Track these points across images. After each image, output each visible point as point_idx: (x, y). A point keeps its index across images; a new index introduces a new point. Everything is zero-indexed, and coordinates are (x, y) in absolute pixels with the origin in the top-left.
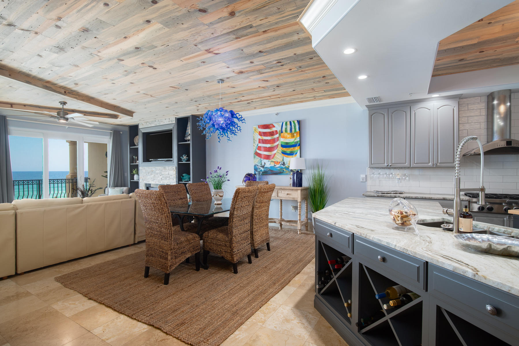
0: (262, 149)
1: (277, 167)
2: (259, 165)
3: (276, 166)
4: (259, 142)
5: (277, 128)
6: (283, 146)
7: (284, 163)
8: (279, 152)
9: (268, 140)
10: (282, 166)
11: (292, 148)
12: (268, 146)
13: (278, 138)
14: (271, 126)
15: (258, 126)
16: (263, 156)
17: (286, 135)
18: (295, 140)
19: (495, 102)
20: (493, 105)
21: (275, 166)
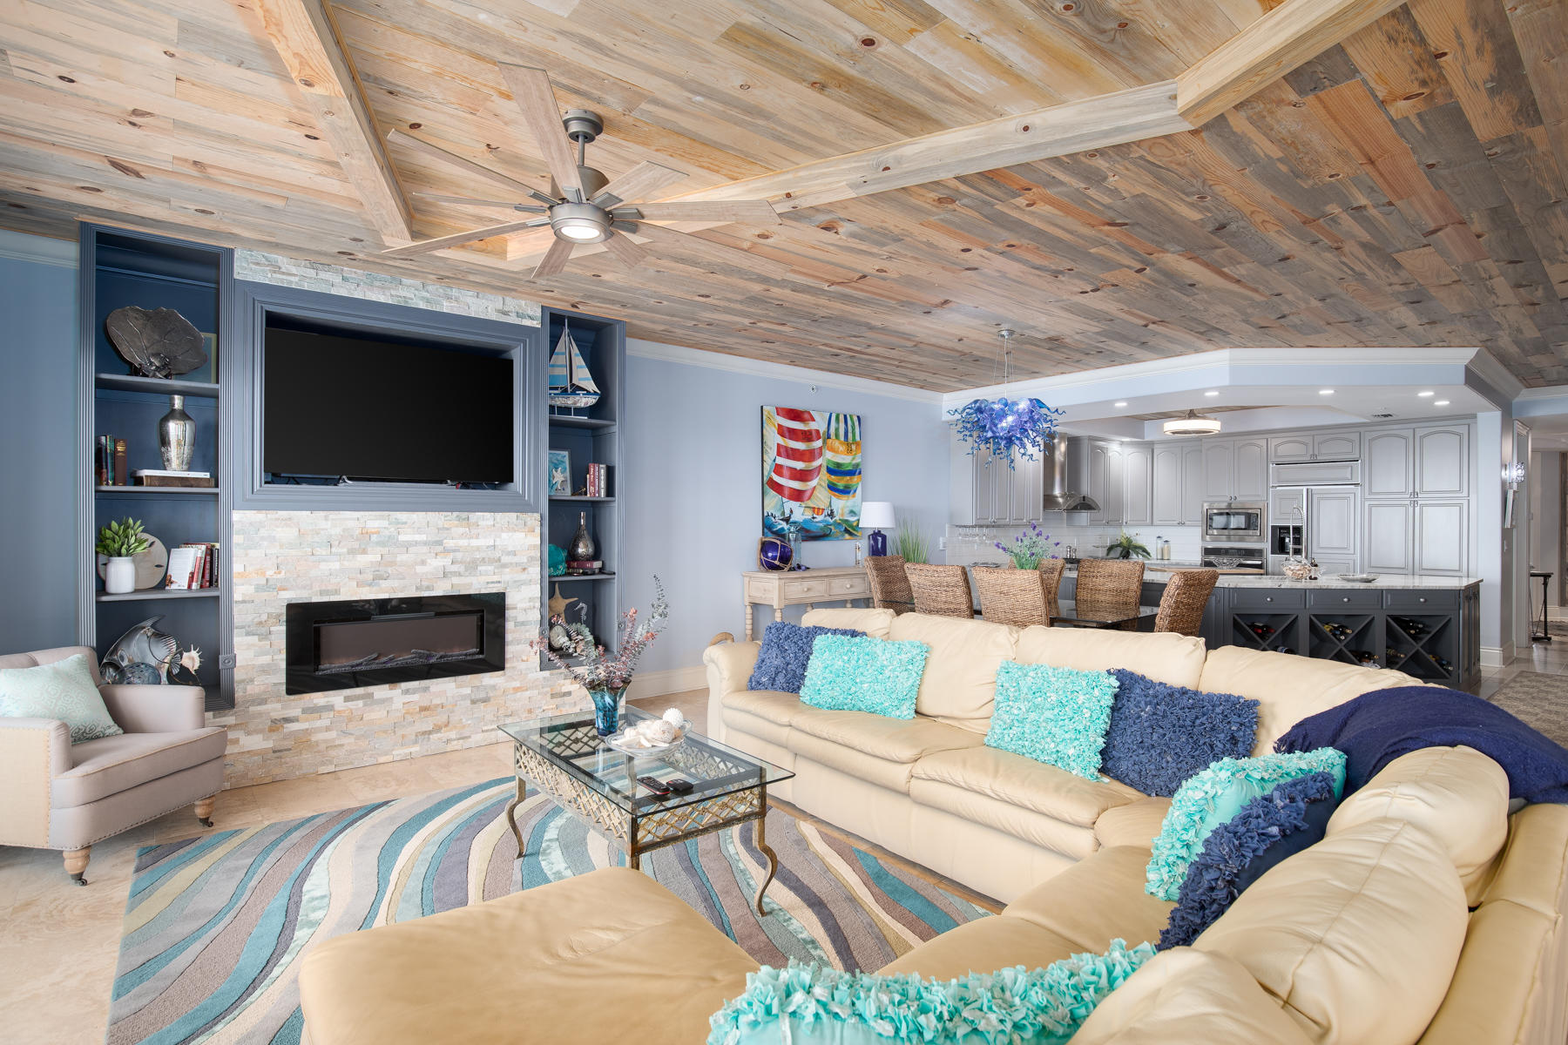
0: (785, 472)
1: (817, 522)
2: (778, 514)
3: (815, 520)
4: (779, 454)
5: (818, 424)
6: (830, 471)
7: (832, 511)
8: (823, 484)
9: (798, 450)
10: (828, 519)
11: (848, 478)
12: (799, 465)
13: (821, 448)
14: (806, 416)
15: (777, 408)
16: (787, 492)
17: (837, 444)
18: (854, 459)
19: (1056, 441)
20: (1054, 444)
21: (814, 518)
